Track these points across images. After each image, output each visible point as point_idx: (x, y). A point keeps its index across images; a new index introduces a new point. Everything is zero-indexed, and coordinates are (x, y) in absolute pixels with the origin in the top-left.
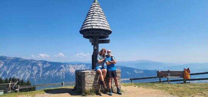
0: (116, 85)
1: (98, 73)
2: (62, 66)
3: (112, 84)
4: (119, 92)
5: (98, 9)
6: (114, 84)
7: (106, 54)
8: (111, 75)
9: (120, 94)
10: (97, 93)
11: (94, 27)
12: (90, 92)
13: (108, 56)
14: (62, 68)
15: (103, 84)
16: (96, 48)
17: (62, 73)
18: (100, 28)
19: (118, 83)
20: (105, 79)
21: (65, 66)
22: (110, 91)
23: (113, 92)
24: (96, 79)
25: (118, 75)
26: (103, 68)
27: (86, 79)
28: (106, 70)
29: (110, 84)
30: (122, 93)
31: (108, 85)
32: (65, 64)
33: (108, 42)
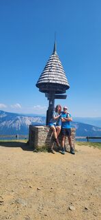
0: (70, 144)
1: (52, 130)
2: (19, 117)
3: (65, 143)
4: (72, 152)
5: (56, 61)
6: (68, 143)
7: (62, 110)
8: (65, 133)
9: (73, 154)
10: (50, 151)
11: (51, 81)
12: (43, 149)
13: (64, 113)
14: (18, 119)
15: (56, 142)
16: (51, 103)
17: (17, 125)
18: (57, 82)
19: (72, 142)
20: (58, 136)
21: (21, 118)
22: (62, 150)
23: (66, 151)
24: (49, 136)
25: (73, 133)
26: (57, 125)
27: (39, 134)
28: (60, 127)
29: (63, 142)
30: (76, 153)
31: (61, 143)
32: (22, 116)
33: (64, 97)
